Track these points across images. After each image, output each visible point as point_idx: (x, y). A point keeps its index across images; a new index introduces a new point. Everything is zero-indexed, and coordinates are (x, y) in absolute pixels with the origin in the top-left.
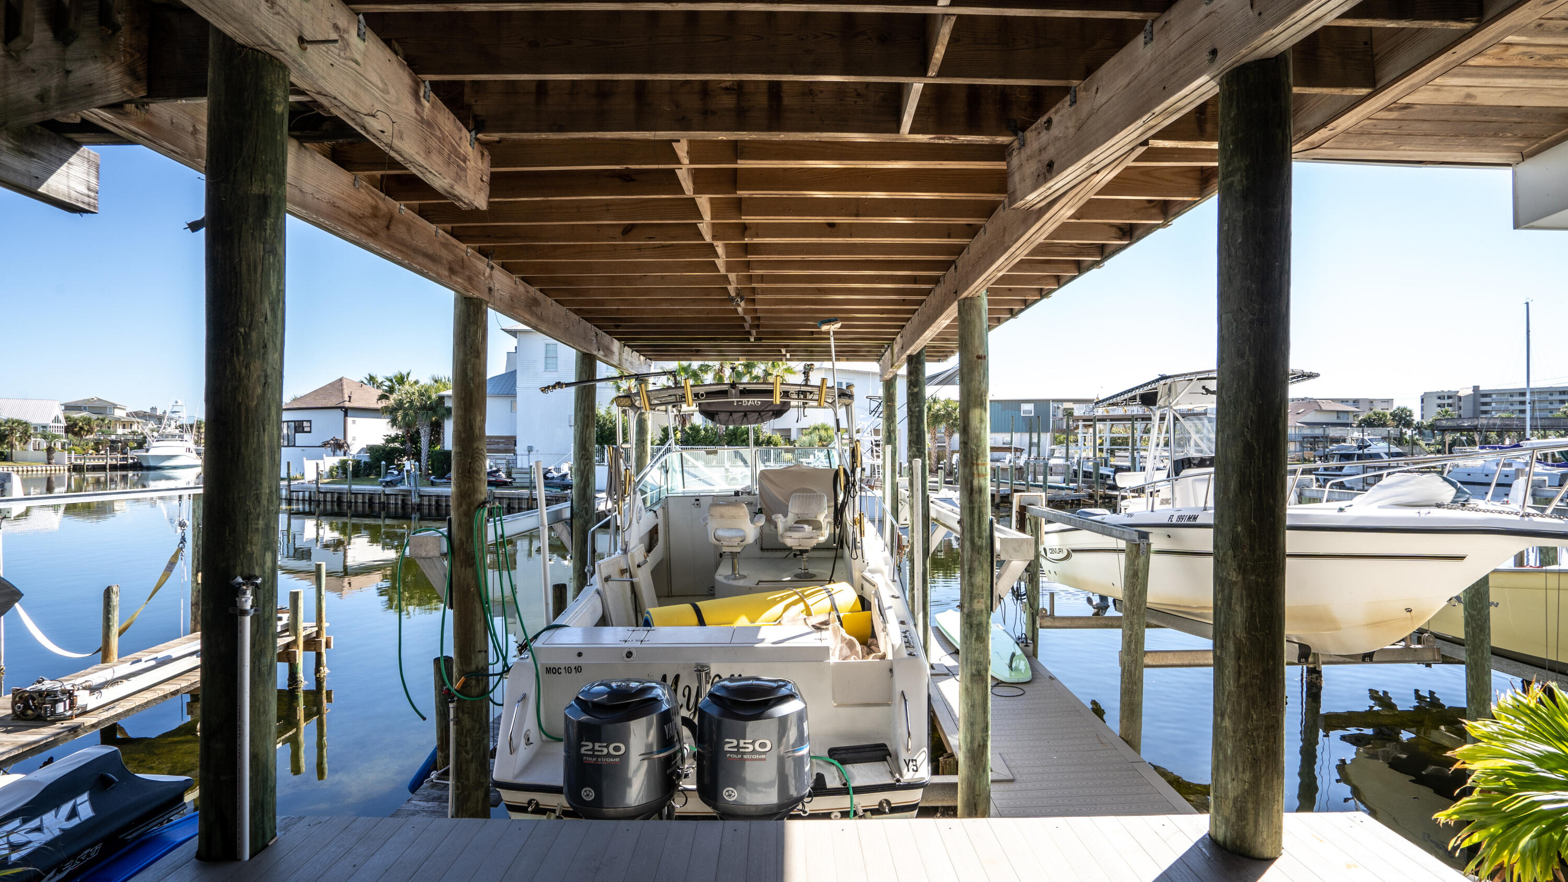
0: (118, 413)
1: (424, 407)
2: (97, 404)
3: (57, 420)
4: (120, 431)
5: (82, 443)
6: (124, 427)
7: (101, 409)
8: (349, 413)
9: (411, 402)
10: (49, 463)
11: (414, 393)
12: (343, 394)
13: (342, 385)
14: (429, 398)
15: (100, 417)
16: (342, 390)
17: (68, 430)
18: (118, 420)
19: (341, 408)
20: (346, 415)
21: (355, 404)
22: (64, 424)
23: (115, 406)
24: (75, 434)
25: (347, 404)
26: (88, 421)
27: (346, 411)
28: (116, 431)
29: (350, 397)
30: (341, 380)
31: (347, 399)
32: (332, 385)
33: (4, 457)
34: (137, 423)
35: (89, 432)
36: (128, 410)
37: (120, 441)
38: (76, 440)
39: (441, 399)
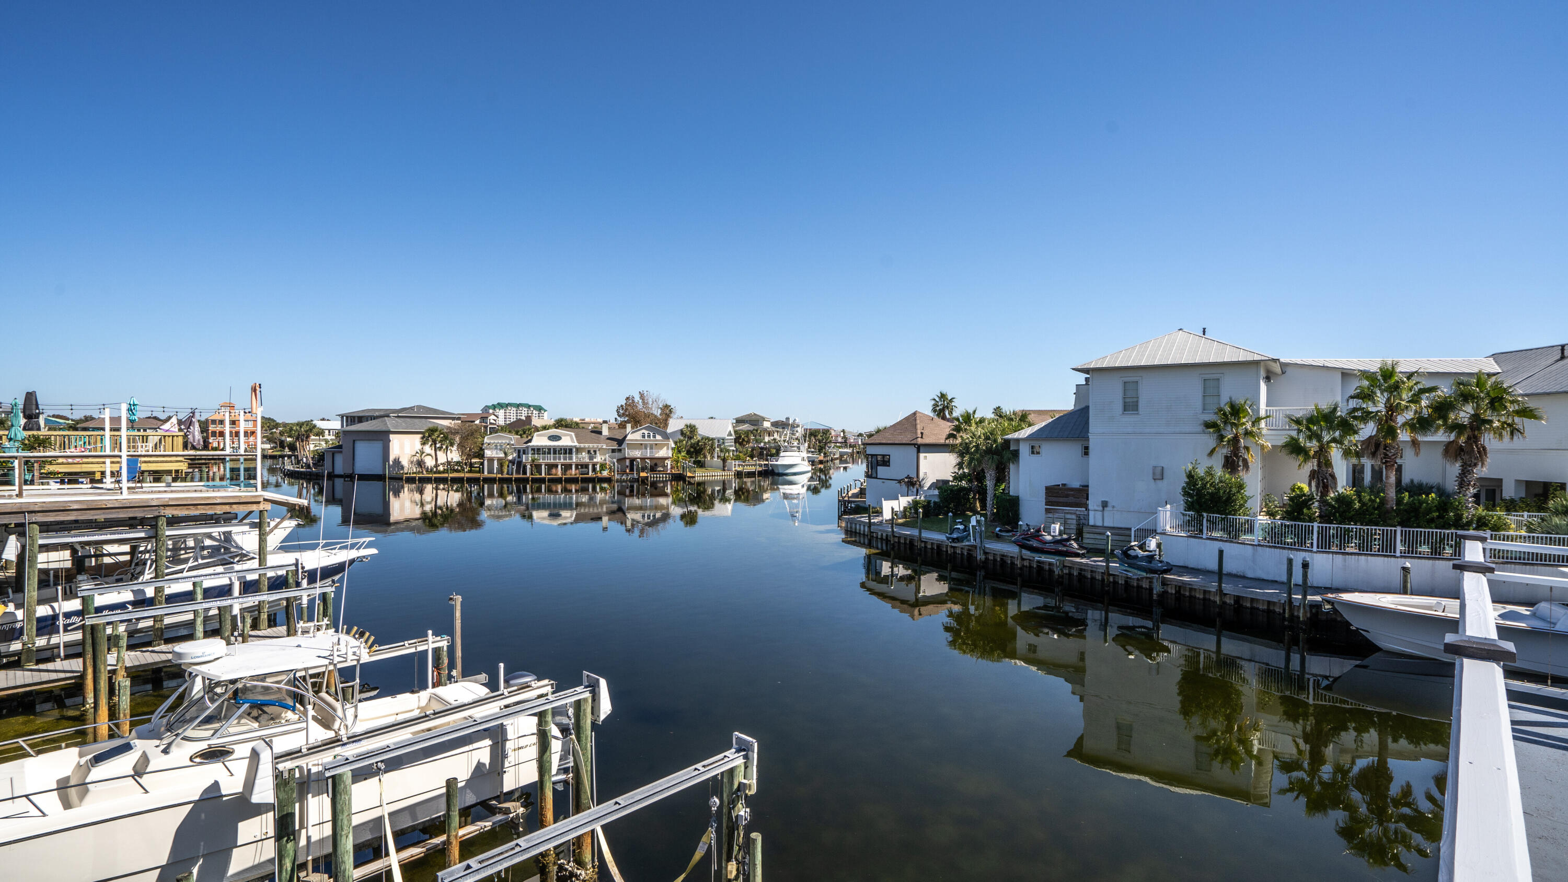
0: (767, 425)
1: (989, 451)
2: (753, 418)
3: (730, 434)
4: (767, 439)
5: (744, 450)
6: (770, 436)
7: (755, 420)
8: (921, 449)
9: (977, 446)
10: (724, 470)
11: (980, 437)
12: (916, 429)
13: (916, 420)
14: (995, 441)
15: (756, 428)
16: (916, 424)
17: (736, 440)
18: (765, 430)
19: (915, 444)
20: (919, 452)
21: (927, 440)
22: (733, 437)
23: (764, 419)
24: (741, 444)
25: (919, 441)
26: (747, 433)
27: (919, 448)
28: (764, 439)
29: (921, 433)
30: (915, 413)
31: (919, 435)
32: (909, 418)
33: (700, 465)
34: (778, 432)
35: (748, 442)
36: (772, 421)
37: (766, 449)
38: (741, 449)
39: (1007, 442)
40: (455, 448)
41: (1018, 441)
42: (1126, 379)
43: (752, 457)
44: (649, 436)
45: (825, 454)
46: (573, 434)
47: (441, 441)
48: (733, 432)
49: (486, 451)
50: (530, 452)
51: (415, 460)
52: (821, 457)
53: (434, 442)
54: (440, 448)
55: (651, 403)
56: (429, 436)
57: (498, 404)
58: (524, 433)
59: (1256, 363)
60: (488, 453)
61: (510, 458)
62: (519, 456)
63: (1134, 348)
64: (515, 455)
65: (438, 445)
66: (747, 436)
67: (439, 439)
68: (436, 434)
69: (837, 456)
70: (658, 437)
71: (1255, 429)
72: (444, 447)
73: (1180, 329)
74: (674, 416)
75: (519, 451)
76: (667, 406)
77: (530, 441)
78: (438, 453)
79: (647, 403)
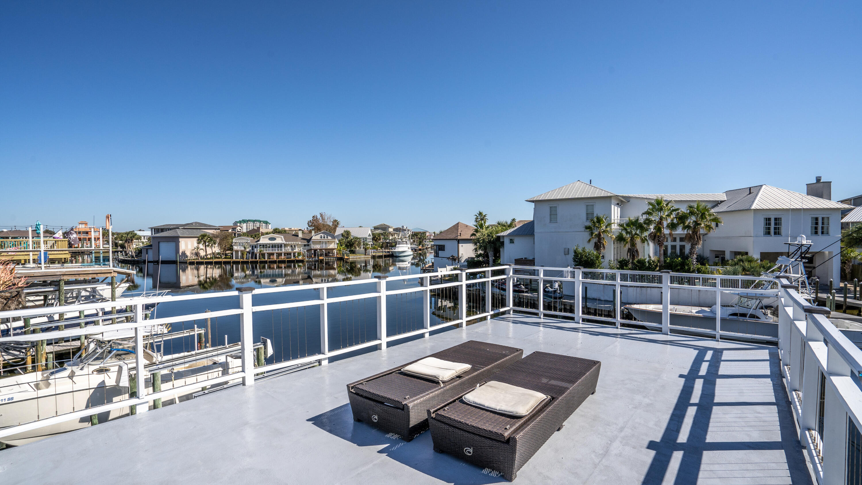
0: (391, 230)
1: (490, 242)
2: (383, 227)
3: (369, 235)
4: (391, 238)
5: (378, 244)
6: (392, 236)
7: (384, 228)
8: (460, 242)
9: (483, 240)
10: (366, 255)
11: (485, 235)
12: (458, 231)
13: (458, 227)
14: (492, 237)
15: (384, 232)
16: (458, 229)
17: (373, 239)
18: (390, 233)
19: (456, 239)
20: (458, 243)
21: (463, 237)
22: (371, 237)
23: (389, 227)
24: (376, 241)
25: (459, 237)
26: (379, 235)
27: (459, 241)
28: (389, 238)
29: (460, 234)
30: (458, 223)
31: (459, 235)
32: (454, 226)
33: (353, 252)
34: (397, 234)
35: (380, 239)
36: (393, 228)
37: (390, 243)
38: (375, 243)
39: (499, 238)
40: (217, 245)
41: (503, 236)
42: (551, 206)
43: (382, 247)
44: (324, 237)
45: (423, 245)
46: (282, 236)
47: (208, 242)
48: (371, 234)
49: (234, 247)
50: (259, 247)
51: (194, 252)
52: (420, 247)
53: (205, 242)
54: (208, 246)
55: (326, 219)
56: (202, 239)
57: (243, 220)
58: (256, 236)
59: (610, 197)
60: (235, 248)
61: (248, 250)
62: (253, 249)
63: (555, 190)
64: (250, 249)
65: (207, 244)
66: (379, 236)
67: (207, 240)
68: (206, 238)
69: (429, 246)
70: (329, 238)
71: (608, 229)
72: (210, 245)
73: (578, 181)
74: (339, 226)
75: (253, 247)
76: (335, 221)
77: (259, 241)
78: (207, 248)
79: (324, 219)
